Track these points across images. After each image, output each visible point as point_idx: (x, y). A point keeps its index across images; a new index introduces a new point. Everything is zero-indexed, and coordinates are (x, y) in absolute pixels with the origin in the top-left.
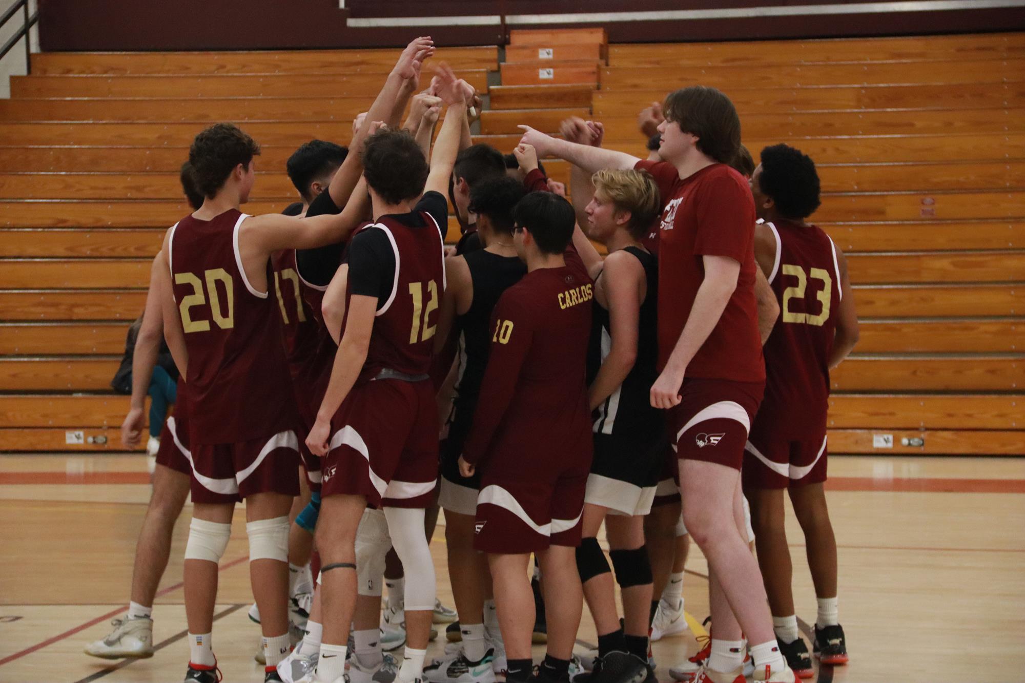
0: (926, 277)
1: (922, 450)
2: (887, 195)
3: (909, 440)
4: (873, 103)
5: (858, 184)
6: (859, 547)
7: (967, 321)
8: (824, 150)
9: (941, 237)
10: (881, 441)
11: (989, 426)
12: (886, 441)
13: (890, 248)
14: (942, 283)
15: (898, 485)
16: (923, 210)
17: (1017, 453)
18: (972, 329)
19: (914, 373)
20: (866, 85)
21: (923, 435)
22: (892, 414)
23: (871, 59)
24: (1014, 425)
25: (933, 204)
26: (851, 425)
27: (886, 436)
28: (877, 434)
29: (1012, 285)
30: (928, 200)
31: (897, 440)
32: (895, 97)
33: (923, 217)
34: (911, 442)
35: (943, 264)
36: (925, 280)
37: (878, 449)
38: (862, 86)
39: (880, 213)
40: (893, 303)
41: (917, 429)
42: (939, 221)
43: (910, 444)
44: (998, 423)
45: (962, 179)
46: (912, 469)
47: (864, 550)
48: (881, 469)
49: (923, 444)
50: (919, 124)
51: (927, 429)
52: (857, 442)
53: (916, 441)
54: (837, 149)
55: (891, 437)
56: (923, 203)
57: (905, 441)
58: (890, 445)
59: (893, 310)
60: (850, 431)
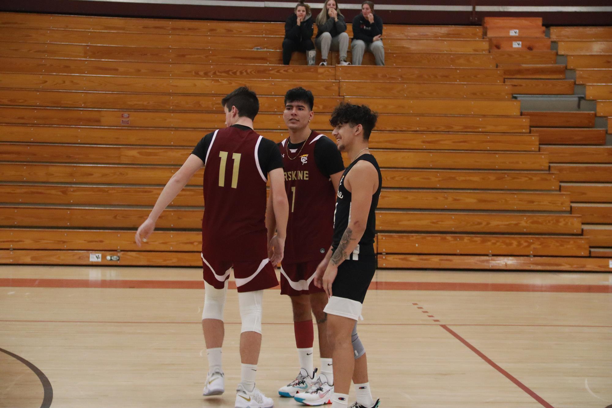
0: (124, 160)
1: (119, 263)
2: (102, 111)
3: (111, 257)
4: (94, 55)
5: (84, 103)
6: (76, 322)
7: (147, 187)
8: (64, 82)
9: (133, 137)
10: (94, 258)
11: (157, 249)
12: (97, 258)
13: (102, 142)
14: (134, 164)
15: (105, 284)
16: (122, 121)
17: (173, 265)
18: (150, 192)
19: (115, 217)
20: (89, 44)
21: (120, 254)
22: (101, 241)
23: (93, 29)
24: (171, 249)
25: (129, 117)
26: (76, 248)
27: (97, 255)
28: (92, 253)
29: (172, 167)
30: (126, 115)
31: (104, 257)
32: (108, 52)
33: (123, 124)
34: (112, 258)
35: (134, 153)
36: (122, 162)
37: (92, 262)
38: (87, 44)
39: (98, 121)
40: (104, 175)
41: (116, 251)
42: (131, 127)
43: (111, 259)
44: (163, 248)
45: (145, 103)
46: (112, 274)
47: (79, 323)
48: (94, 274)
49: (119, 260)
50: (121, 69)
51: (122, 251)
52: (80, 258)
53: (115, 258)
54: (72, 82)
55: (100, 255)
56: (122, 117)
57: (109, 258)
58: (100, 260)
59: (104, 180)
60: (76, 251)
